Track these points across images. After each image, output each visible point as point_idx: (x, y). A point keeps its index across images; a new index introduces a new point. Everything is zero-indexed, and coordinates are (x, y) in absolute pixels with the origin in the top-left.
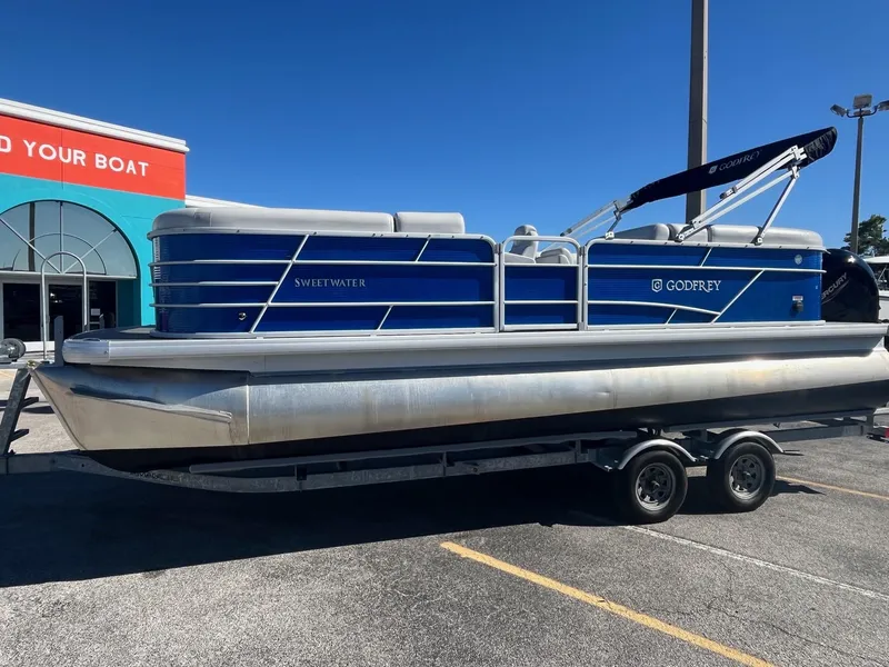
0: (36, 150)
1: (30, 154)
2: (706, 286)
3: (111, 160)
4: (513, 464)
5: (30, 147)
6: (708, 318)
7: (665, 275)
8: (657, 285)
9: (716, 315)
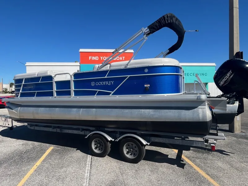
0: (103, 58)
1: (102, 59)
2: (109, 83)
3: (117, 58)
4: (70, 131)
5: (102, 58)
6: (109, 94)
7: (95, 81)
8: (93, 84)
9: (111, 93)
